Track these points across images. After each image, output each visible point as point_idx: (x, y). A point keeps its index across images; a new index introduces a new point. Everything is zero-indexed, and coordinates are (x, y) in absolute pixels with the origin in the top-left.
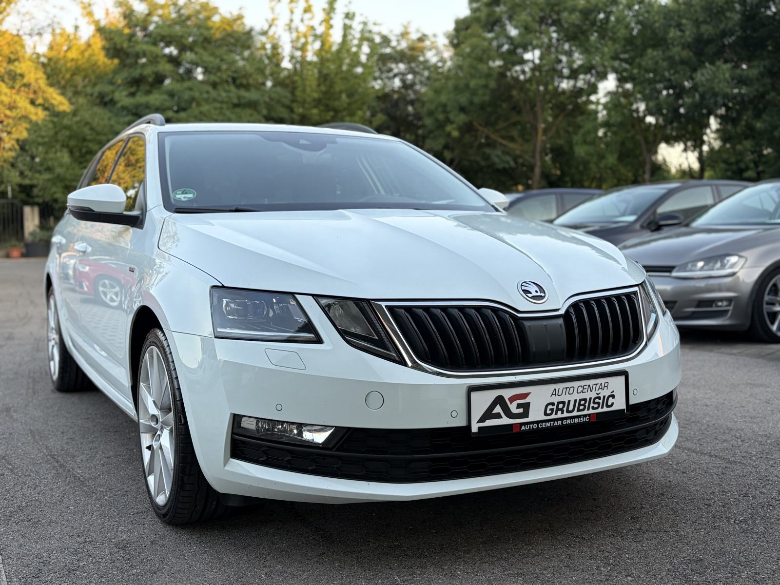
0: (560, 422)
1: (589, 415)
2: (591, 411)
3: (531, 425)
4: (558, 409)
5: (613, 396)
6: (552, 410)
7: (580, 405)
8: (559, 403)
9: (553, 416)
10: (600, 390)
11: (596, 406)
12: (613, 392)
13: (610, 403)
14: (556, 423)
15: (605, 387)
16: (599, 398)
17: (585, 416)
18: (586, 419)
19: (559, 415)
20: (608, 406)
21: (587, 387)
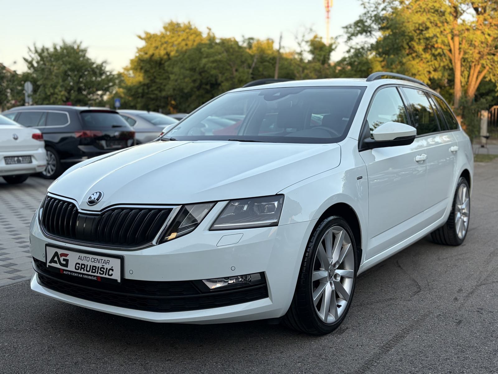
0: (81, 276)
1: (97, 276)
2: (99, 275)
3: (68, 272)
4: (82, 268)
5: (113, 270)
6: (79, 267)
7: (93, 269)
8: (82, 264)
9: (79, 271)
10: (104, 264)
11: (102, 272)
12: (112, 267)
13: (110, 274)
14: (79, 275)
15: (107, 262)
16: (104, 269)
17: (94, 276)
18: (95, 278)
19: (82, 271)
20: (109, 275)
21: (96, 260)
